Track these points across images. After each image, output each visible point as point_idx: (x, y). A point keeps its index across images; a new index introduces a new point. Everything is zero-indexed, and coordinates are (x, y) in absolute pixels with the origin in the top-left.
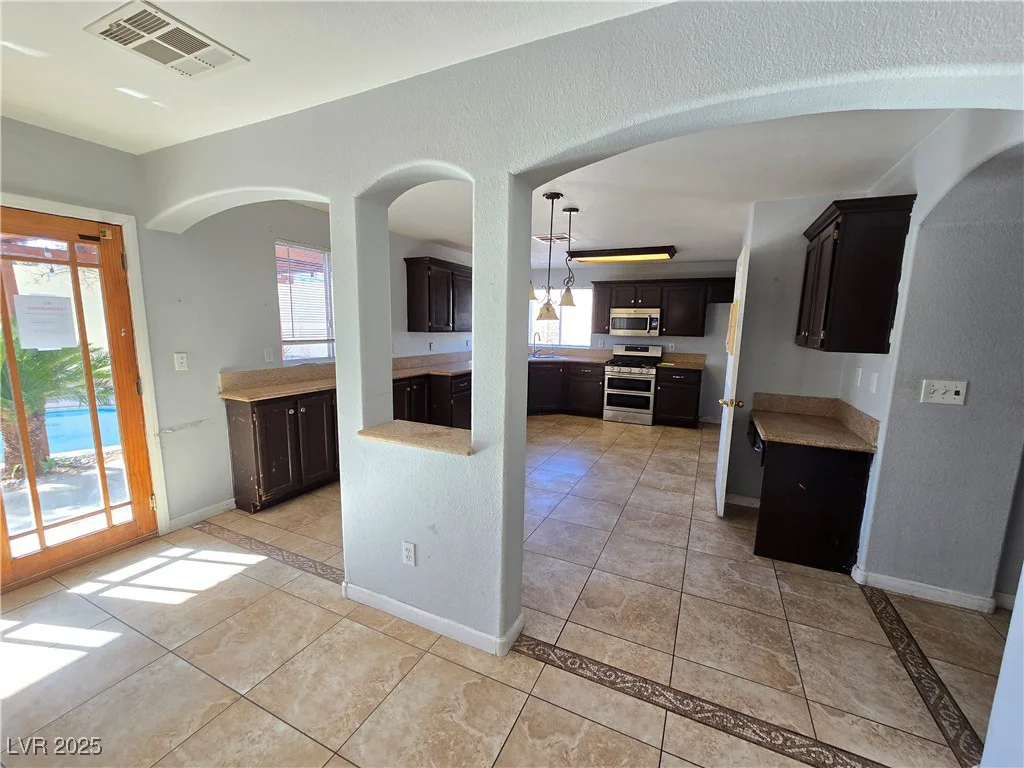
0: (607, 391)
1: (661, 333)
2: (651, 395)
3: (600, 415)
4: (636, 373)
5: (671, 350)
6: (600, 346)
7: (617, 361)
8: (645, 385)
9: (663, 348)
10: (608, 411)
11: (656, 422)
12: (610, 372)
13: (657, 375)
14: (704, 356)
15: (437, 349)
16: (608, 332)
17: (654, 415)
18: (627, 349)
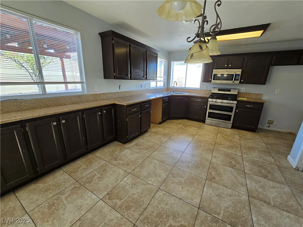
0: (208, 111)
1: (240, 83)
2: (233, 114)
3: (204, 121)
4: (225, 102)
5: (242, 91)
6: (205, 88)
7: (214, 96)
8: (230, 109)
9: (239, 90)
10: (208, 120)
11: (233, 127)
12: (211, 101)
13: (237, 104)
14: (262, 94)
15: (123, 89)
16: (211, 81)
17: (233, 124)
18: (219, 90)
